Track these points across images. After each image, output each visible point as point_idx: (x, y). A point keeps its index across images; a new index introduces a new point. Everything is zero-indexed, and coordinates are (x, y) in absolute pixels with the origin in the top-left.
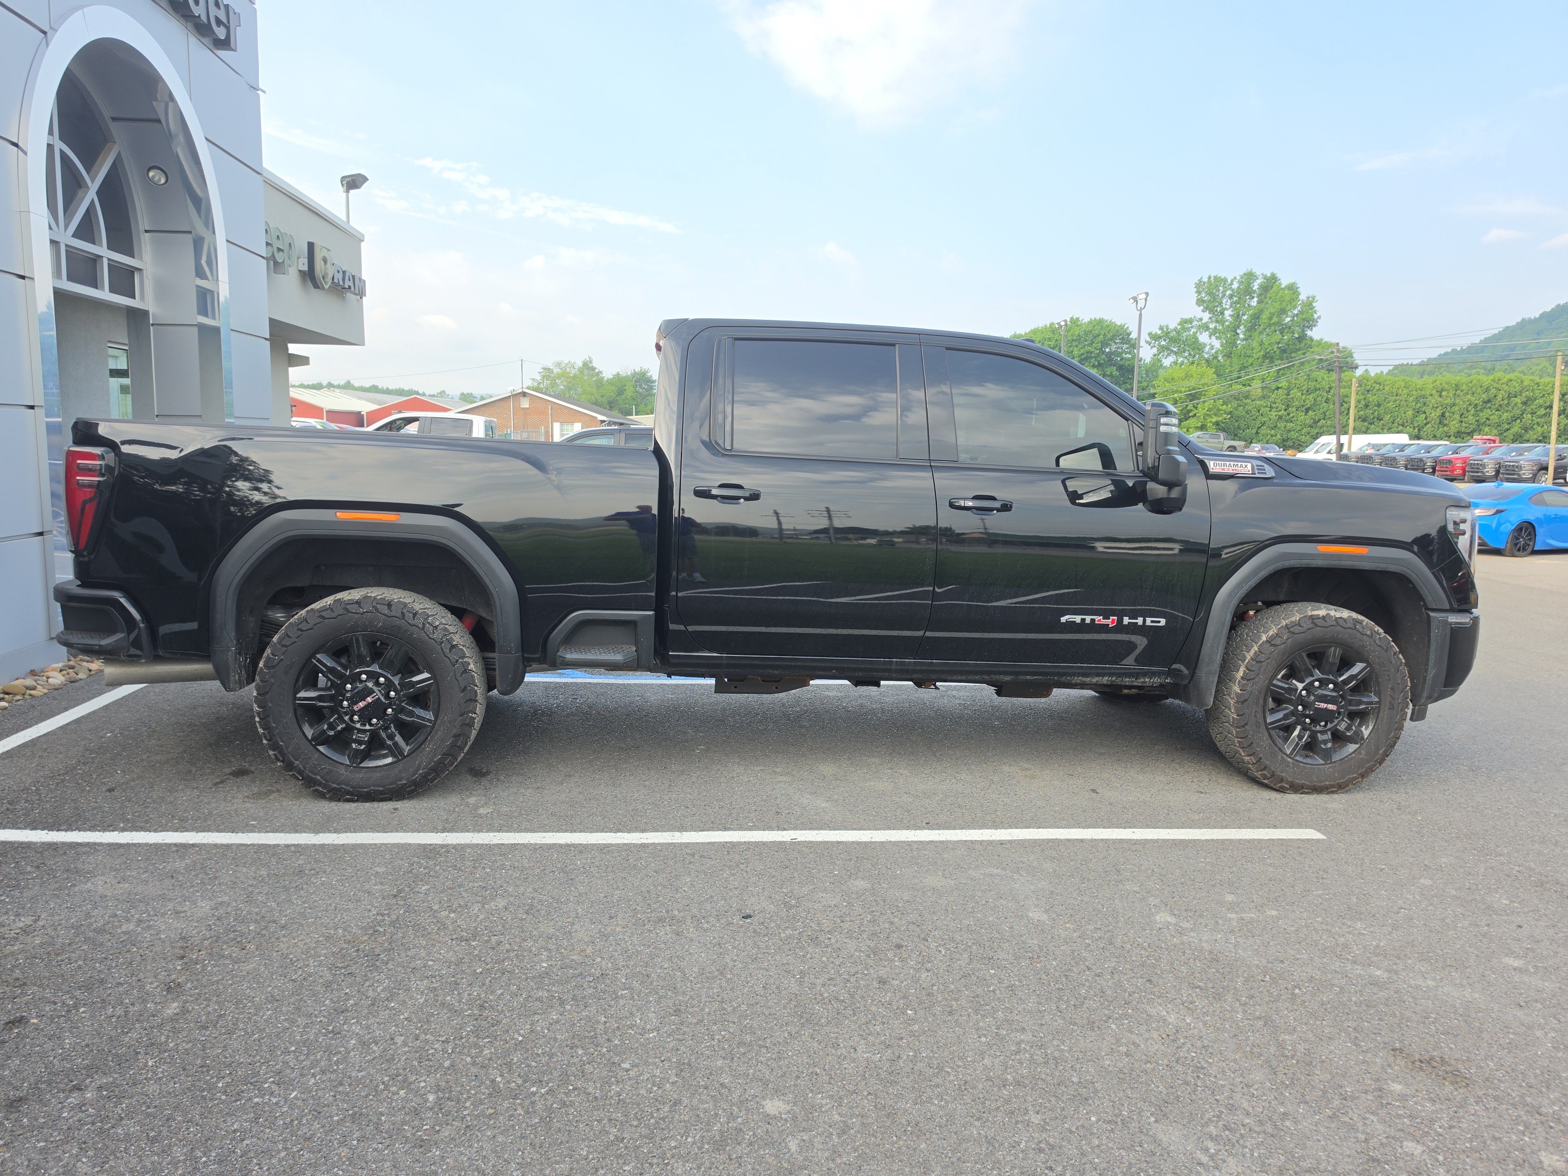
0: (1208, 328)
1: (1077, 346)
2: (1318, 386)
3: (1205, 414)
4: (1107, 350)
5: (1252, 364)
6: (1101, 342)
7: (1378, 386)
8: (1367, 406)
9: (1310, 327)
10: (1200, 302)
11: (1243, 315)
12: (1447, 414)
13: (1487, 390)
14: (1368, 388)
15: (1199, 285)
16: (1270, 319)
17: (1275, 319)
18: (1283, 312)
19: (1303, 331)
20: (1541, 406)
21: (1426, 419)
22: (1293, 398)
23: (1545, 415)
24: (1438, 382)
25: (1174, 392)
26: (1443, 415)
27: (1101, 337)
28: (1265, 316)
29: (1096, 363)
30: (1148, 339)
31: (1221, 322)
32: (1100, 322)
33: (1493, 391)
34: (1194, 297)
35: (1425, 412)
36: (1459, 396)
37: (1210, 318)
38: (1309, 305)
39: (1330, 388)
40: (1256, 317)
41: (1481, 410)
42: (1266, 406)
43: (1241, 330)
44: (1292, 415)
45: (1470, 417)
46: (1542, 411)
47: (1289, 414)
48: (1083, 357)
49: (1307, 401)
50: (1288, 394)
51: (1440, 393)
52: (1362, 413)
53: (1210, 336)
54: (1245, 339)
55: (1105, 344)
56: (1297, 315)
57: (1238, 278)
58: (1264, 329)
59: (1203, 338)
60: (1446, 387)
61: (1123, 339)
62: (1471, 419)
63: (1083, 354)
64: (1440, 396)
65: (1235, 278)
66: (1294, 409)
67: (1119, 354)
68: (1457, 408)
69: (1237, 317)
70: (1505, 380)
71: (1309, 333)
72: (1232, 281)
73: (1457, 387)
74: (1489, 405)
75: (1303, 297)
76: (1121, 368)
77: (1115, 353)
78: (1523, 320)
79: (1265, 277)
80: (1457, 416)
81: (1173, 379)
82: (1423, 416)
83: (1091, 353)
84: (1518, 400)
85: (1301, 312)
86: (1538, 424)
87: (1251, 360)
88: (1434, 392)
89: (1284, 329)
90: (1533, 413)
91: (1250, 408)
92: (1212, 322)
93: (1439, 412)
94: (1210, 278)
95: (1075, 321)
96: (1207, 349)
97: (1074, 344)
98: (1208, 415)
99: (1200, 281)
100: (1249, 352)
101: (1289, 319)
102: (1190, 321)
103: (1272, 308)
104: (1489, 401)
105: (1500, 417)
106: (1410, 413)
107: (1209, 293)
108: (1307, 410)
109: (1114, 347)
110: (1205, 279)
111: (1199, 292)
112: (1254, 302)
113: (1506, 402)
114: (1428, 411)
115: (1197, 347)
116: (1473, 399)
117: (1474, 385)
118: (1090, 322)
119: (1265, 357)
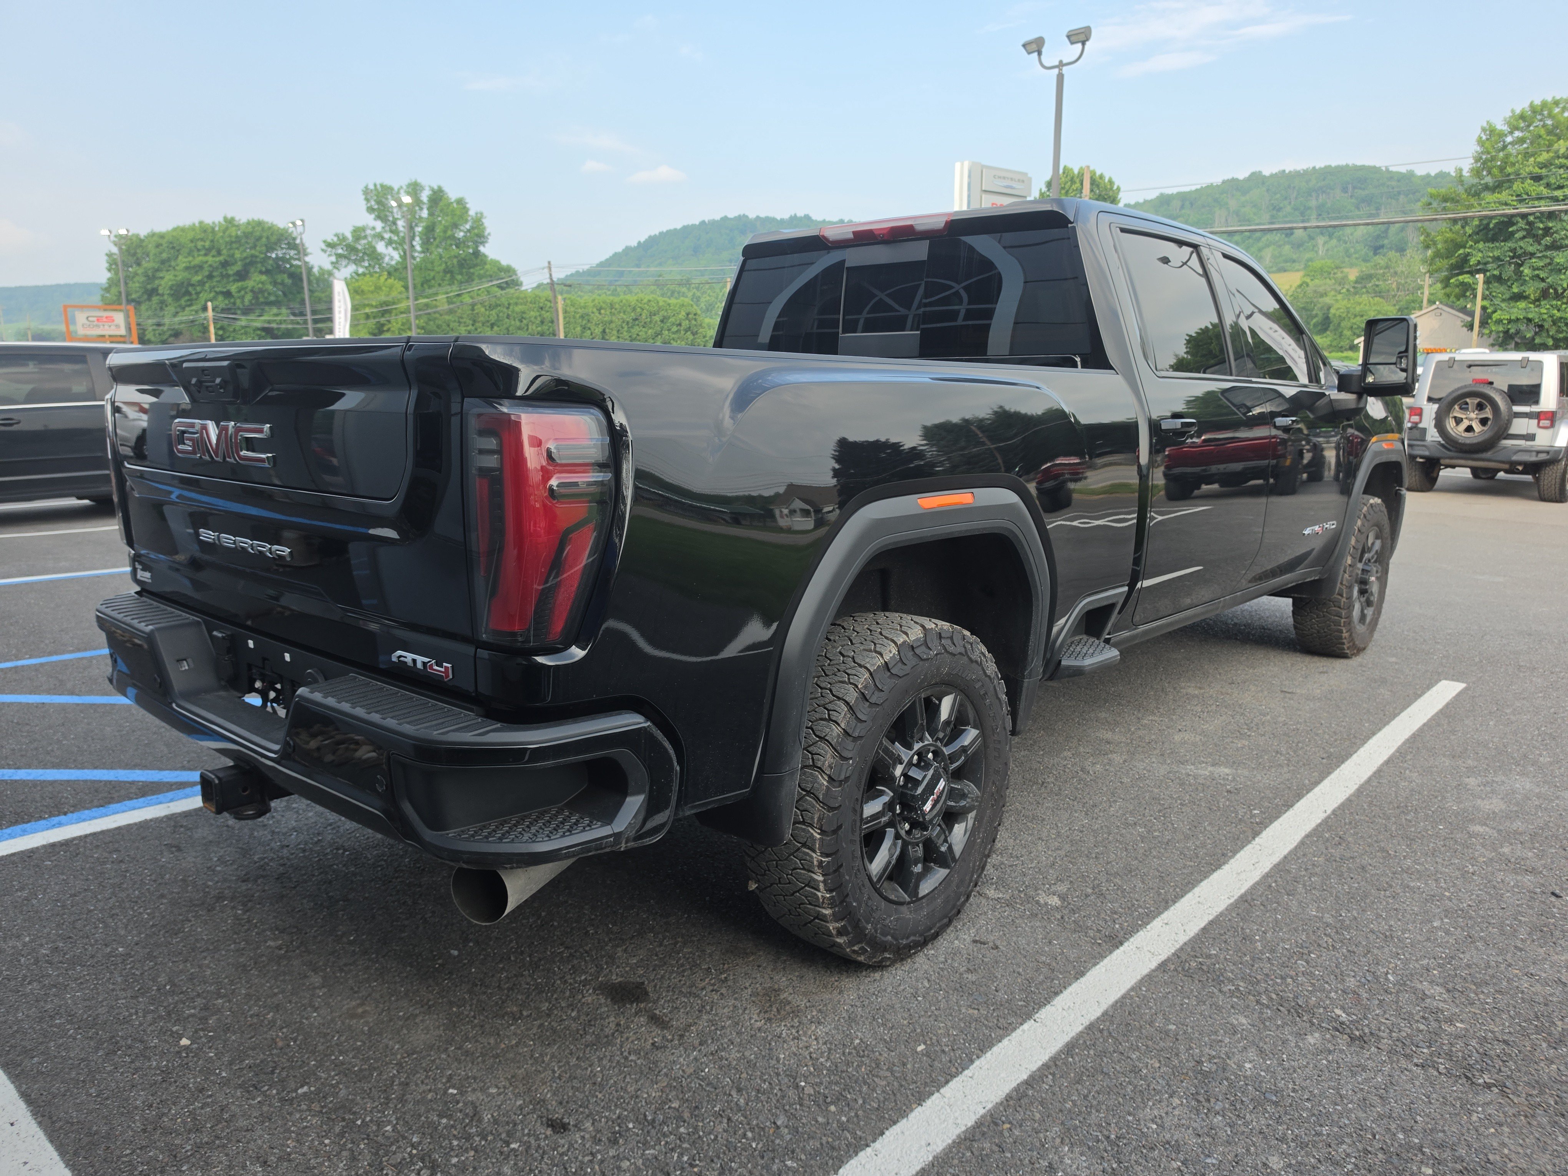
0: (382, 238)
1: (238, 249)
2: (498, 302)
3: (400, 329)
4: (274, 256)
5: (434, 278)
6: (266, 246)
7: (549, 304)
8: (542, 322)
9: (483, 243)
10: (370, 210)
11: (416, 225)
12: (607, 330)
13: (634, 309)
14: (541, 305)
15: (366, 192)
16: (445, 232)
17: (449, 233)
18: (455, 226)
19: (477, 247)
20: (673, 324)
21: (592, 334)
22: (477, 314)
23: (677, 331)
24: (596, 301)
25: (365, 306)
26: (604, 331)
27: (264, 240)
28: (438, 230)
29: (264, 269)
30: (324, 247)
31: (395, 232)
32: (260, 223)
33: (639, 310)
34: (363, 205)
35: (589, 329)
36: (614, 314)
37: (383, 228)
38: (478, 222)
39: (509, 304)
40: (430, 229)
41: (632, 327)
42: (455, 321)
43: (417, 242)
44: (479, 330)
45: (625, 333)
46: (675, 329)
47: (476, 329)
48: (248, 261)
49: (491, 317)
50: (473, 310)
51: (599, 310)
52: (539, 329)
53: (386, 246)
54: (423, 252)
55: (270, 248)
56: (469, 231)
57: (405, 187)
58: (440, 242)
59: (381, 247)
60: (604, 306)
61: (289, 244)
62: (625, 335)
63: (246, 258)
64: (600, 313)
65: (401, 187)
66: (480, 325)
67: (288, 261)
68: (613, 325)
69: (411, 228)
70: (645, 301)
71: (481, 249)
72: (399, 190)
73: (612, 306)
74: (637, 322)
75: (472, 213)
76: (292, 275)
77: (283, 259)
78: (627, 247)
79: (432, 189)
80: (615, 332)
81: (363, 291)
82: (589, 332)
83: (256, 257)
84: (657, 318)
85: (472, 228)
86: (673, 339)
87: (432, 274)
88: (595, 310)
89: (459, 244)
90: (669, 330)
91: (440, 322)
92: (386, 231)
93: (600, 329)
94: (375, 185)
95: (230, 222)
96: (387, 259)
97: (234, 246)
98: (403, 330)
99: (366, 188)
100: (429, 266)
101: (462, 234)
102: (363, 229)
103: (443, 221)
104: (636, 319)
105: (646, 333)
106: (579, 329)
107: (379, 202)
108: (492, 326)
109: (280, 253)
110: (371, 187)
111: (367, 200)
112: (425, 214)
113: (649, 320)
114: (592, 328)
115: (375, 257)
116: (625, 317)
117: (625, 305)
118: (248, 223)
119: (446, 272)
